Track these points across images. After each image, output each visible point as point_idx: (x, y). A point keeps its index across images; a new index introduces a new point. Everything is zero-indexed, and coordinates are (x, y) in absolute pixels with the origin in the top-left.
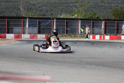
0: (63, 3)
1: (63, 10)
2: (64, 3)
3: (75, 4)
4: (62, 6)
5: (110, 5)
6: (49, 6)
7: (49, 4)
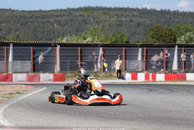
0: (36, 17)
1: (37, 29)
2: (39, 17)
3: (58, 19)
4: (36, 23)
5: (120, 19)
6: (12, 21)
7: (12, 19)
